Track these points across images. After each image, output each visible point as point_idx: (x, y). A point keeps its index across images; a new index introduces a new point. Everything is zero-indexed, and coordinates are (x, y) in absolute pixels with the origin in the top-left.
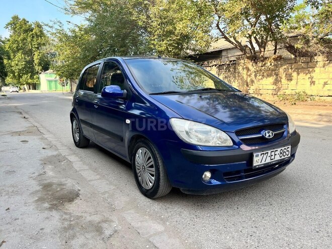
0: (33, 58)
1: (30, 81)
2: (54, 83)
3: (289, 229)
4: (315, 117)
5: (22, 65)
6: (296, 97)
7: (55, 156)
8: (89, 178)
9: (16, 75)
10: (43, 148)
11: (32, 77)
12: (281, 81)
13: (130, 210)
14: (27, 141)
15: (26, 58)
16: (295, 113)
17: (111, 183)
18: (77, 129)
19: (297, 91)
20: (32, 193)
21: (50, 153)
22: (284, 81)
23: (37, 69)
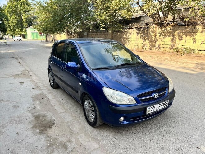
0: (22, 18)
1: (21, 33)
2: (35, 34)
3: (163, 148)
4: (194, 65)
5: (15, 22)
6: (184, 50)
7: (40, 94)
8: (60, 111)
9: (12, 29)
10: (33, 88)
11: (21, 30)
12: (175, 40)
13: (81, 134)
14: (23, 83)
15: (18, 18)
16: (182, 62)
17: (72, 115)
18: (52, 78)
19: (185, 47)
20: (30, 122)
21: (37, 92)
22: (177, 40)
23: (25, 25)
